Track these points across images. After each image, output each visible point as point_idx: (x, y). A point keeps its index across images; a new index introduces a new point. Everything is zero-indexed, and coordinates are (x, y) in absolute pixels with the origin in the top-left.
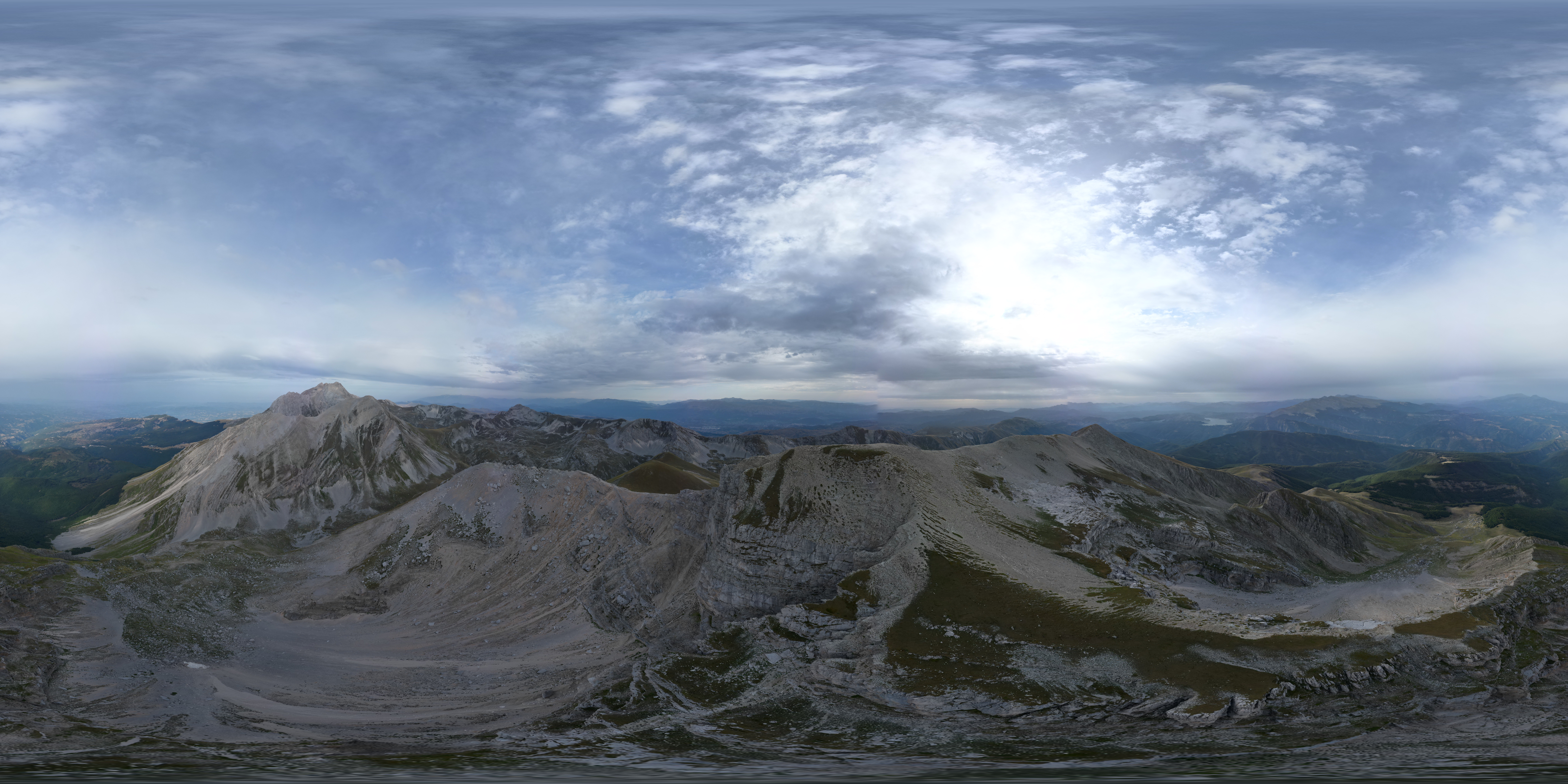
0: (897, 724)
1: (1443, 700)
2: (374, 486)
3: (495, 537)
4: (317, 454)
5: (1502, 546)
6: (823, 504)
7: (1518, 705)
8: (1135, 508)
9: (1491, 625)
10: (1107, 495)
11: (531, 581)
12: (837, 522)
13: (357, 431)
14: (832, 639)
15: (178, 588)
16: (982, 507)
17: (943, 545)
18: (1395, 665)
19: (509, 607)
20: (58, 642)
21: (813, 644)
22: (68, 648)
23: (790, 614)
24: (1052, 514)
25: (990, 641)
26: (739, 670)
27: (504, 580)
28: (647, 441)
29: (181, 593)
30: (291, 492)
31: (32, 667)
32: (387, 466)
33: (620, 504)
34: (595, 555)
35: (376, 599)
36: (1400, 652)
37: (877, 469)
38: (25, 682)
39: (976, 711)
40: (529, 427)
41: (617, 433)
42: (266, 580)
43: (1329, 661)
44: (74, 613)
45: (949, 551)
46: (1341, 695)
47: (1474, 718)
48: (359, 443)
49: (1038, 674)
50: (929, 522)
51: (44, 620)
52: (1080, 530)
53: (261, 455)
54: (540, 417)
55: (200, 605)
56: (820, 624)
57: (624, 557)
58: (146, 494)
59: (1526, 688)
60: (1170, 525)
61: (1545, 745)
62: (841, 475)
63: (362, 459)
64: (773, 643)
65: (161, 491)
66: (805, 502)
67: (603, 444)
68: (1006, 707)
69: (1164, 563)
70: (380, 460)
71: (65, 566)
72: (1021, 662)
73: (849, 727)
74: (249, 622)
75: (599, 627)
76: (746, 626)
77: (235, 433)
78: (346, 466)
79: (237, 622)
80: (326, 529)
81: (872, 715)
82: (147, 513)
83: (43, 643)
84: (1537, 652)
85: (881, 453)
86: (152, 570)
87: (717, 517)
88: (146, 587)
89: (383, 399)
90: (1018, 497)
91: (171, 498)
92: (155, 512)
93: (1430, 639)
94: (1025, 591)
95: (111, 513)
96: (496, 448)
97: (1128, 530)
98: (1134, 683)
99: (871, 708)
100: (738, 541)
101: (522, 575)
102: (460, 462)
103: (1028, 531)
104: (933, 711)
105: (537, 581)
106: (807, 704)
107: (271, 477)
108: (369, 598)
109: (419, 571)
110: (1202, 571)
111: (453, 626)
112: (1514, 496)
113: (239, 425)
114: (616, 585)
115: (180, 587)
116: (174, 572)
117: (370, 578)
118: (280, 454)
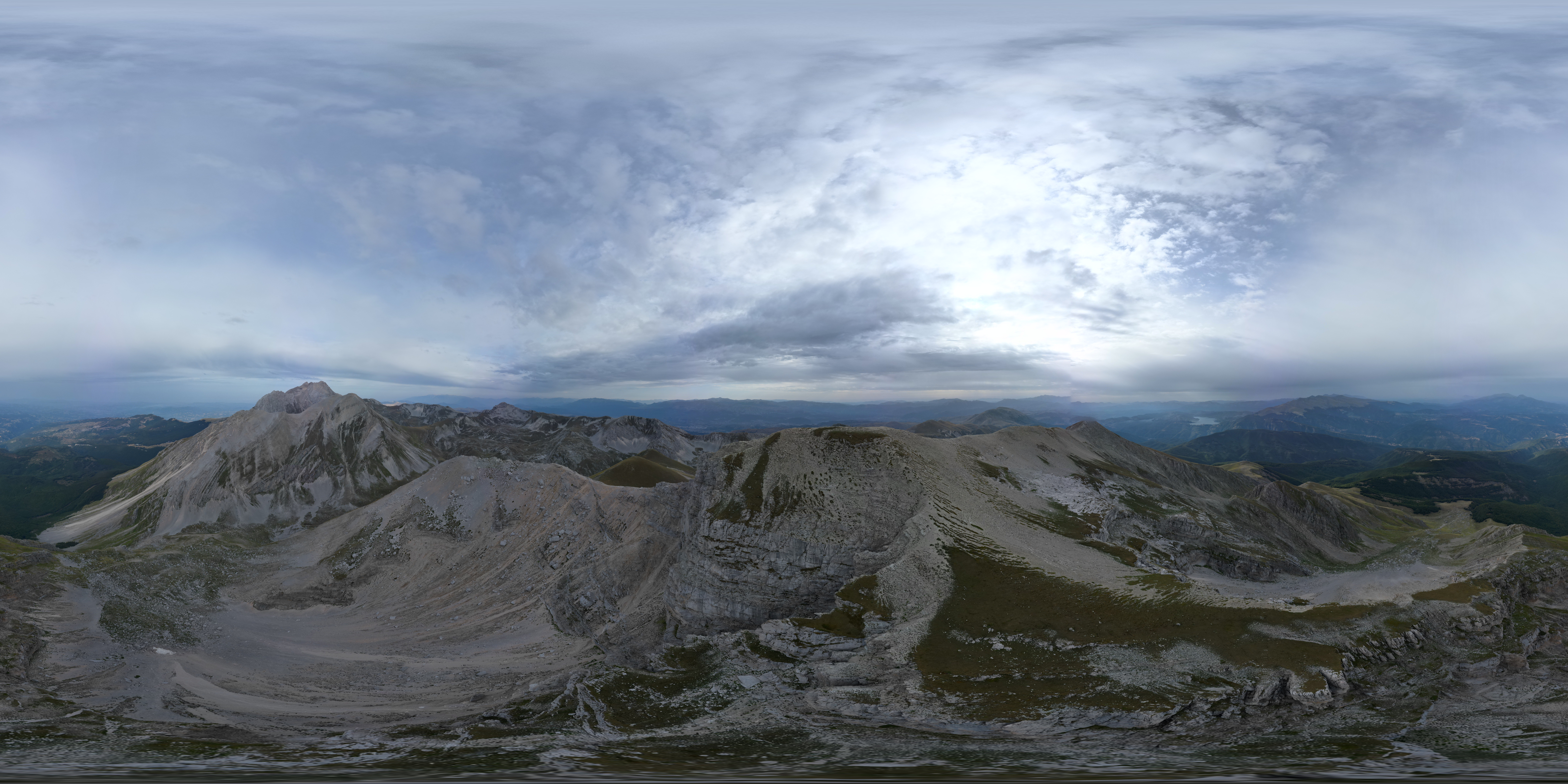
2: (355, 482)
3: (464, 531)
4: (299, 450)
5: (1492, 535)
6: (814, 495)
8: (1139, 499)
9: (1491, 593)
10: (1110, 487)
11: (496, 577)
12: (832, 516)
13: (339, 427)
14: (832, 661)
15: (156, 577)
16: (994, 497)
17: (963, 539)
18: (1421, 630)
19: (470, 603)
20: (40, 624)
21: (805, 666)
22: (49, 630)
23: (773, 630)
24: (1065, 504)
25: (1049, 648)
26: (696, 694)
27: (469, 575)
28: (631, 439)
29: (158, 582)
30: (272, 487)
31: (16, 644)
32: (369, 462)
33: (594, 498)
34: (564, 552)
35: (342, 591)
36: (1422, 617)
37: (877, 453)
38: (9, 657)
40: (514, 425)
41: (601, 431)
42: (241, 571)
44: (56, 599)
45: (971, 546)
46: (1391, 663)
48: (341, 440)
49: (1131, 676)
50: (943, 512)
51: (28, 604)
52: (1095, 519)
53: (242, 451)
54: (525, 415)
55: (175, 594)
56: (814, 643)
57: (594, 554)
58: (130, 490)
59: (1525, 656)
60: (1174, 516)
62: (835, 461)
63: (343, 456)
64: (750, 664)
65: (144, 487)
66: (793, 492)
67: (588, 441)
69: (1173, 553)
70: (362, 456)
71: (51, 557)
74: (220, 610)
75: (559, 630)
76: (716, 642)
77: (218, 432)
78: (327, 463)
79: (209, 611)
80: (305, 524)
82: (130, 509)
83: (26, 624)
84: (1531, 623)
86: (132, 561)
87: (691, 511)
88: (125, 576)
89: (368, 398)
90: (1026, 487)
91: (155, 493)
92: (138, 507)
93: (1444, 604)
95: (95, 508)
96: (478, 445)
97: (1135, 521)
98: (1230, 672)
100: (712, 540)
101: (488, 570)
102: (440, 457)
103: (1046, 521)
105: (503, 577)
107: (252, 472)
108: (335, 589)
109: (387, 563)
110: (1209, 561)
111: (413, 621)
112: (1501, 492)
113: (221, 423)
114: (581, 584)
115: (157, 576)
116: (153, 562)
117: (338, 569)
118: (262, 451)
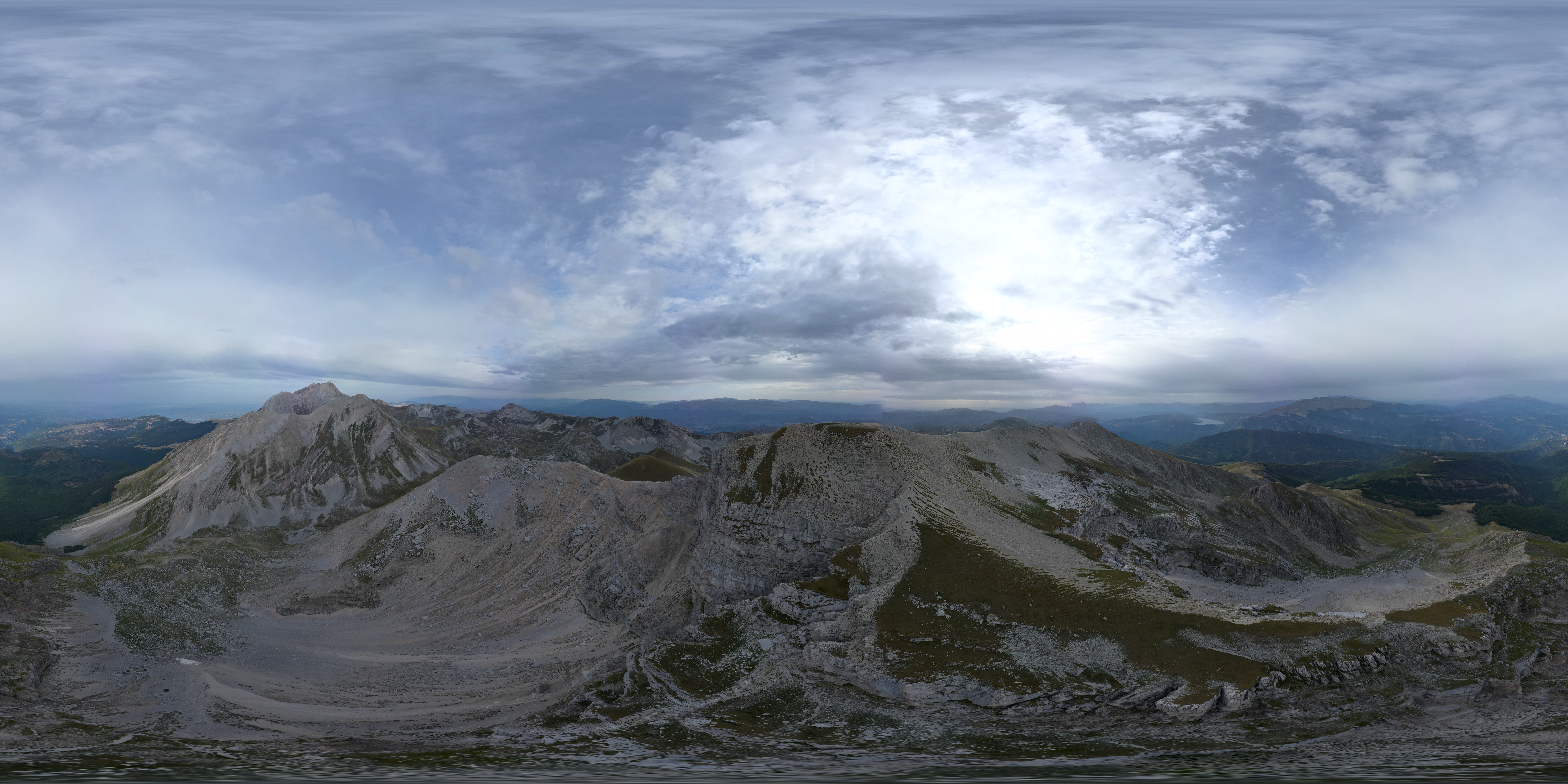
0: (888, 716)
1: (1433, 693)
2: (367, 483)
3: (488, 529)
4: (310, 452)
5: (1494, 541)
6: (815, 480)
7: (1508, 700)
8: (1127, 498)
9: (1482, 613)
10: (1098, 485)
11: (523, 573)
12: (829, 497)
13: (349, 429)
14: (825, 621)
15: (170, 584)
16: (974, 488)
17: (934, 519)
18: (1386, 655)
19: (502, 599)
20: (50, 637)
21: (805, 627)
22: (60, 644)
23: (782, 595)
24: (1044, 498)
25: (981, 622)
26: (732, 658)
27: (497, 572)
28: (639, 439)
29: (173, 589)
30: (283, 489)
31: (24, 662)
32: (380, 463)
33: (612, 493)
34: (588, 545)
35: (369, 593)
36: (1392, 640)
37: (869, 445)
38: (17, 677)
39: (966, 702)
40: (522, 425)
41: (609, 431)
42: (259, 575)
43: (1320, 649)
44: (66, 609)
45: (941, 526)
46: (1332, 686)
47: (1464, 713)
48: (351, 441)
49: (1029, 659)
50: (920, 496)
51: (36, 615)
52: (1072, 514)
53: (253, 452)
54: (533, 416)
55: (192, 601)
56: (812, 605)
57: (617, 545)
58: (139, 492)
59: (1517, 680)
60: (1162, 516)
61: (1535, 743)
62: (833, 451)
63: (354, 457)
64: (765, 628)
65: (153, 489)
66: (797, 478)
67: (596, 441)
68: (996, 697)
69: (1156, 552)
70: (373, 457)
71: (58, 562)
72: (1012, 646)
73: (841, 720)
74: (241, 617)
75: (592, 618)
76: (738, 609)
77: (228, 431)
78: (339, 464)
79: (230, 618)
80: (318, 526)
81: (863, 706)
82: (139, 511)
83: (35, 638)
84: (1529, 644)
85: (873, 431)
86: (144, 567)
87: (709, 499)
88: (138, 583)
89: (375, 399)
90: (1010, 482)
91: (164, 495)
92: (147, 509)
93: (1422, 627)
94: (1017, 568)
95: (103, 511)
96: (488, 446)
97: (1120, 520)
98: (1124, 671)
99: (862, 698)
100: (731, 519)
101: (515, 566)
102: (452, 458)
103: (1019, 512)
104: (924, 701)
105: (530, 572)
106: (800, 694)
107: (263, 474)
108: (362, 592)
109: (412, 564)
110: (1193, 562)
111: (447, 620)
112: (1506, 494)
113: (231, 424)
114: (609, 574)
115: (172, 582)
116: (167, 568)
117: (363, 572)
118: (273, 452)
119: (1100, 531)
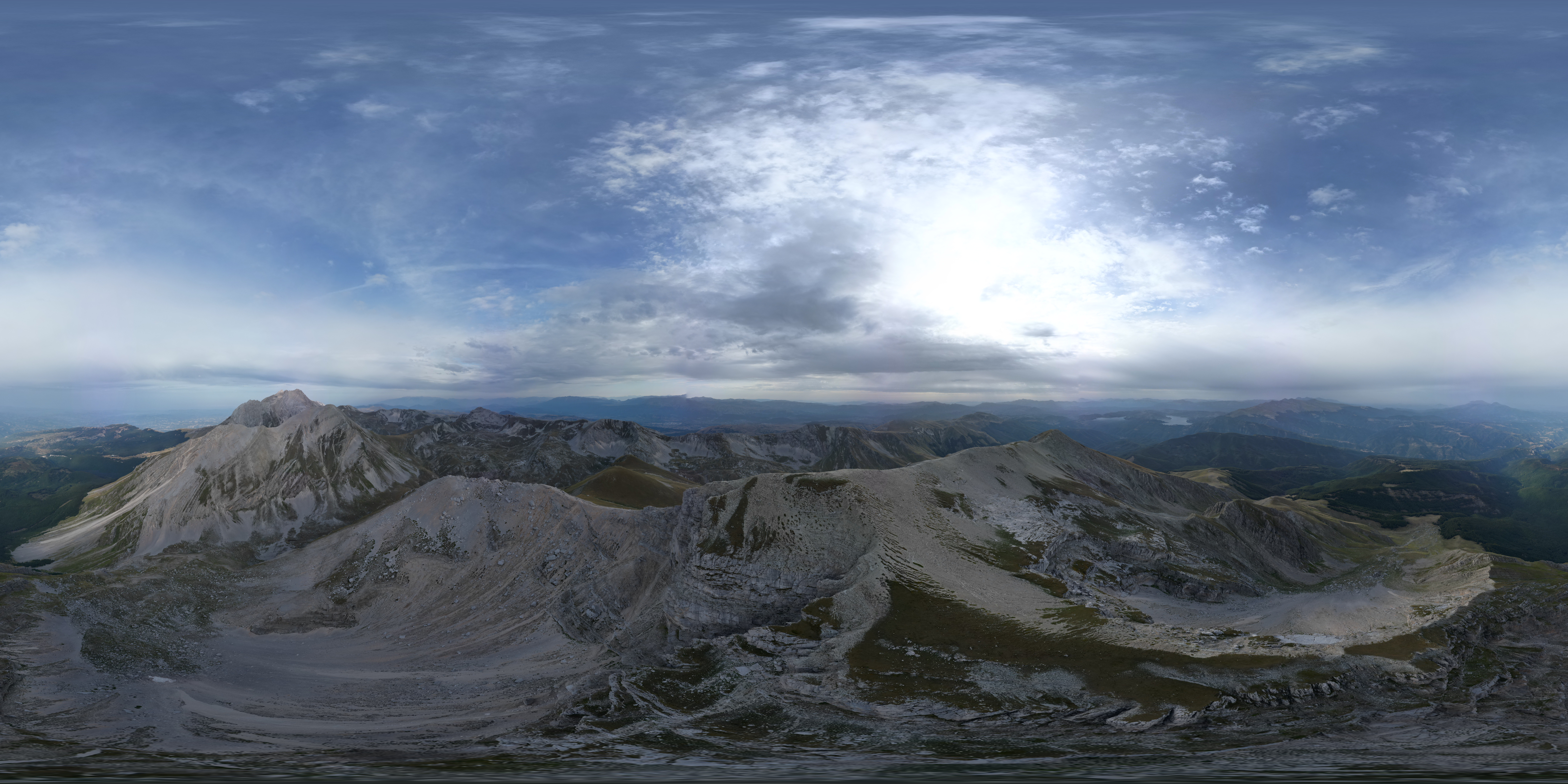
0: (862, 726)
1: (1382, 713)
2: (338, 496)
3: (461, 552)
4: (279, 465)
5: (1460, 560)
6: (786, 533)
7: (1463, 718)
8: (1093, 519)
9: (1441, 647)
10: (1064, 507)
11: (499, 595)
12: (801, 550)
13: (319, 440)
14: (799, 656)
15: (140, 603)
16: (943, 531)
17: (904, 575)
18: (1341, 683)
19: (478, 620)
20: (16, 658)
21: (780, 659)
22: (25, 664)
23: (757, 635)
24: (1011, 532)
25: (949, 659)
26: (711, 682)
27: (471, 594)
28: (609, 443)
29: (144, 608)
30: (253, 504)
32: (351, 475)
33: (585, 518)
34: (562, 570)
35: (344, 614)
36: (1348, 670)
37: (839, 499)
39: (933, 716)
40: (491, 430)
41: (579, 435)
42: (231, 594)
43: (1274, 678)
44: (32, 629)
45: (910, 581)
47: (1410, 729)
48: (321, 453)
49: (993, 686)
50: (890, 552)
52: (1037, 548)
53: (223, 467)
54: (502, 420)
55: (164, 621)
56: (786, 643)
57: (591, 572)
58: (108, 506)
59: (1473, 703)
60: (1128, 539)
62: (804, 505)
63: (324, 469)
64: (742, 658)
65: (122, 504)
66: (769, 532)
67: (566, 446)
68: (958, 712)
69: (1120, 574)
70: (343, 469)
71: (24, 581)
72: (978, 677)
73: (820, 729)
74: (215, 636)
75: (569, 638)
76: (714, 643)
77: (197, 446)
78: (309, 477)
79: (203, 637)
80: (289, 541)
81: (839, 719)
82: (108, 526)
84: (1490, 671)
85: (843, 483)
86: (113, 586)
87: (681, 539)
88: (107, 603)
90: (978, 515)
91: (133, 510)
92: (116, 525)
93: (1379, 659)
94: (983, 616)
95: (71, 525)
96: (458, 453)
97: (1085, 543)
99: (837, 713)
100: (703, 569)
101: (490, 589)
102: (423, 468)
103: (987, 553)
104: (894, 716)
105: (505, 595)
106: (778, 709)
107: (233, 489)
108: (337, 613)
109: (386, 586)
110: (1157, 582)
111: (423, 639)
112: (1472, 506)
113: (202, 435)
114: (584, 599)
115: (142, 602)
116: (137, 587)
117: (337, 594)
118: (242, 467)
119: (1065, 557)
